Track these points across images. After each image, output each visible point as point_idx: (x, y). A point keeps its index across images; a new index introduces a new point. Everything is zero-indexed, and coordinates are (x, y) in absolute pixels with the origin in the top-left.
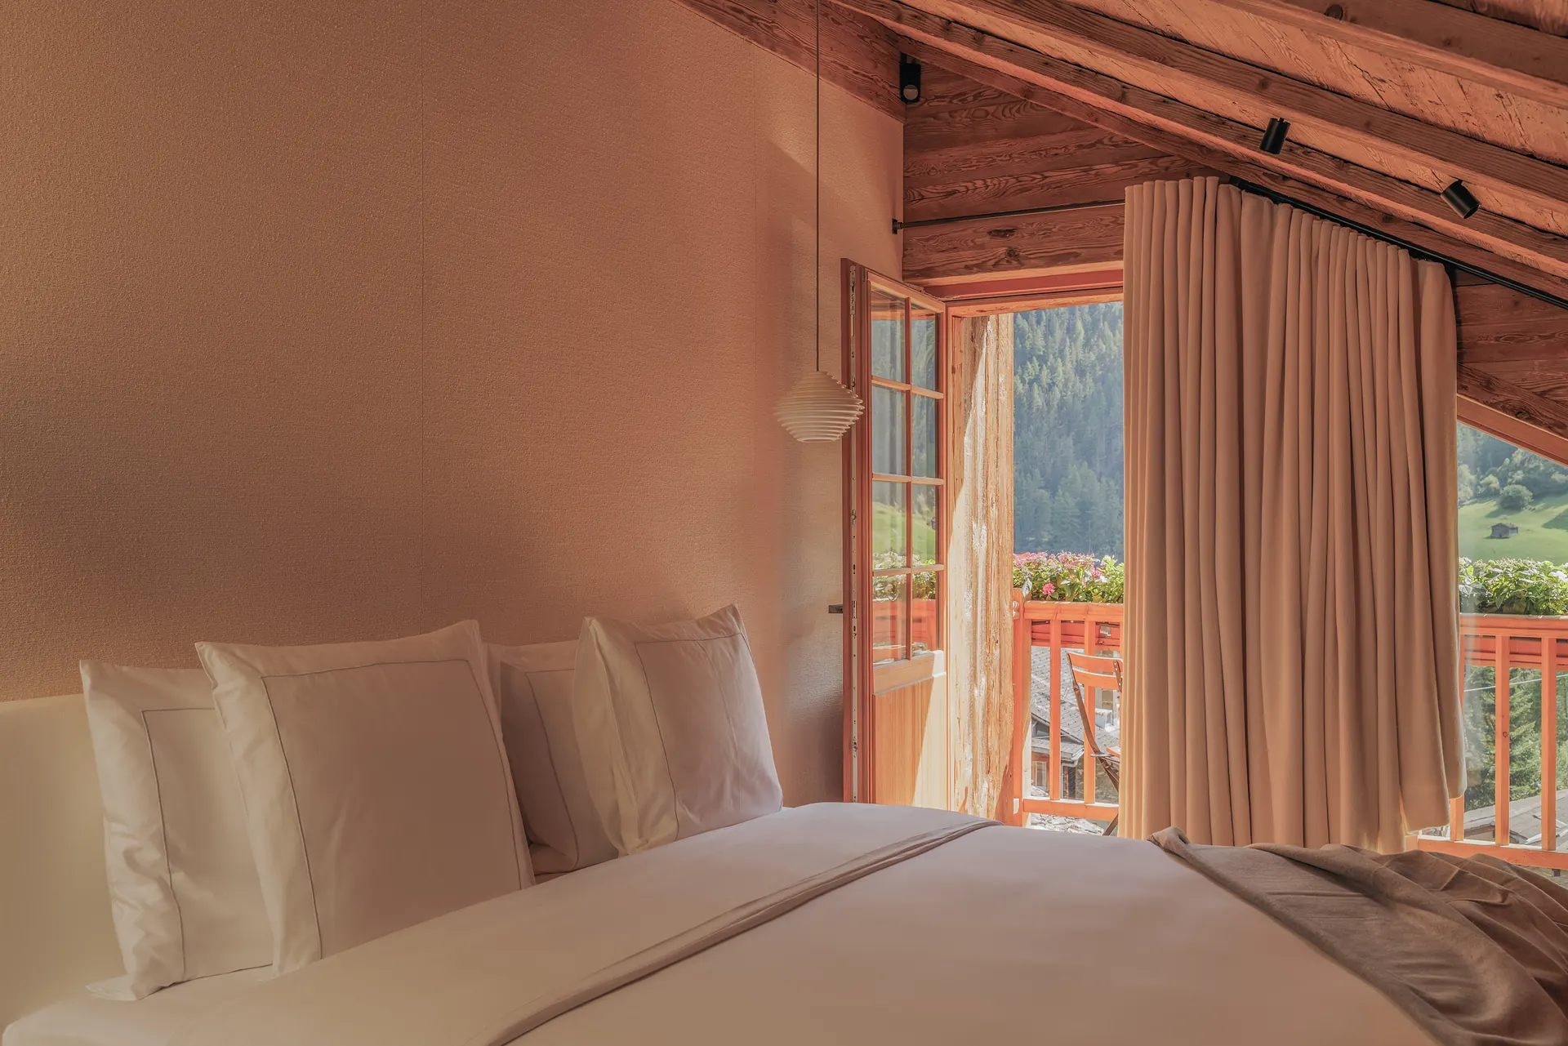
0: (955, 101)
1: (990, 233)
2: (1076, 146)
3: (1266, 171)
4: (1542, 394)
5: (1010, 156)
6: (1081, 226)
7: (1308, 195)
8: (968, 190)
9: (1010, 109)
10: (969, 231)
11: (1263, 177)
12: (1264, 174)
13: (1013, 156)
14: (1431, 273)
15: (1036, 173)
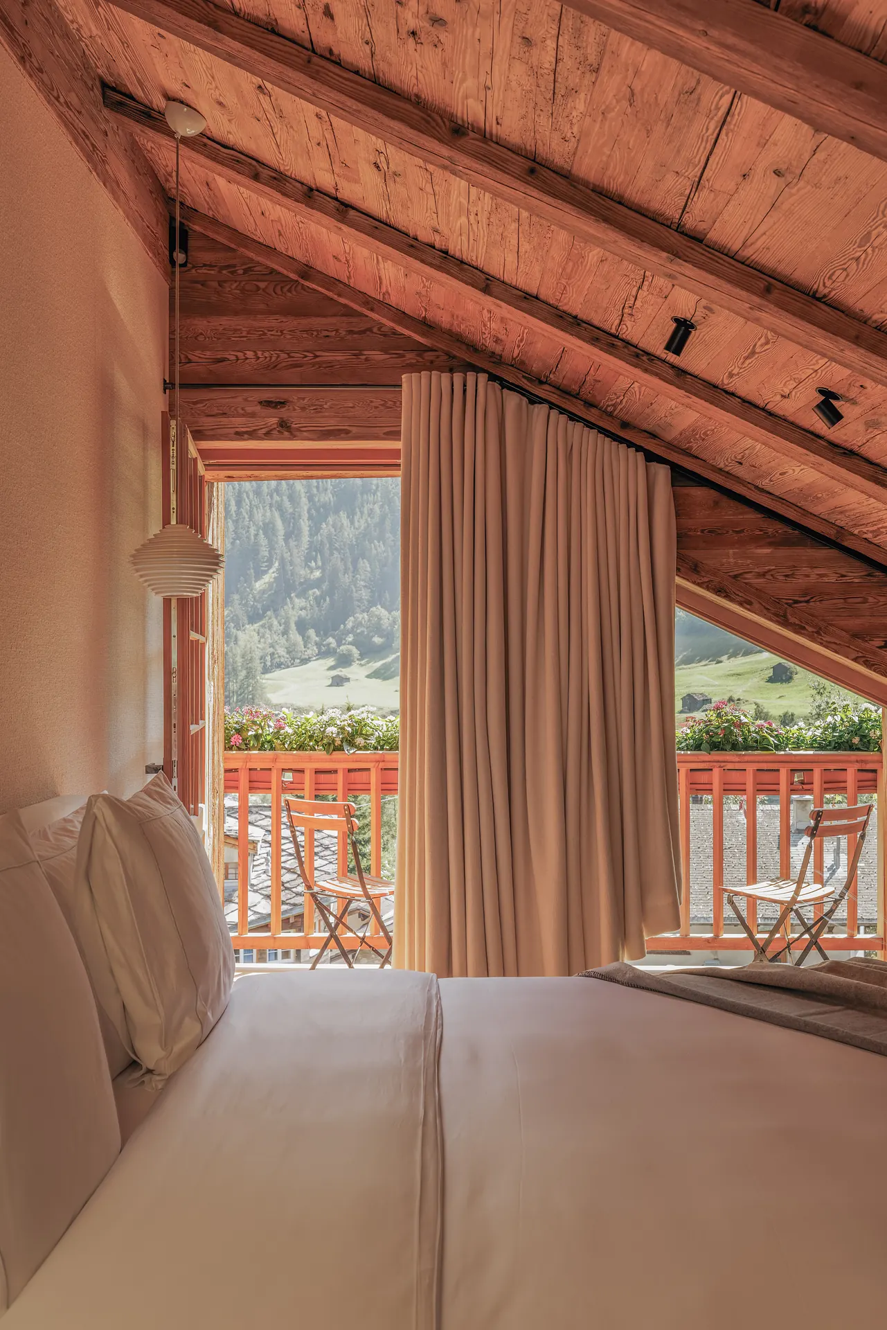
0: (224, 272)
1: (260, 403)
2: (347, 331)
3: (524, 374)
4: (735, 577)
5: (281, 332)
6: (351, 405)
7: (561, 399)
8: (238, 360)
9: (282, 288)
10: (240, 399)
11: (523, 380)
12: (523, 376)
13: (284, 332)
14: (662, 474)
15: (308, 351)
